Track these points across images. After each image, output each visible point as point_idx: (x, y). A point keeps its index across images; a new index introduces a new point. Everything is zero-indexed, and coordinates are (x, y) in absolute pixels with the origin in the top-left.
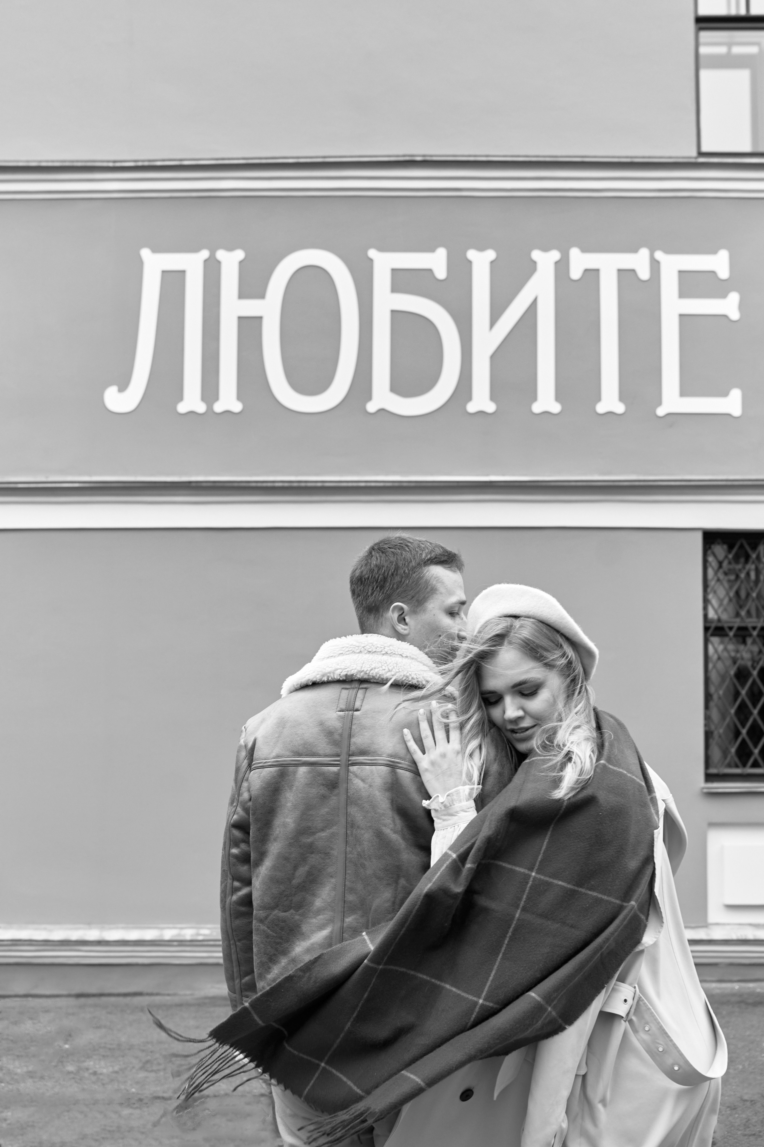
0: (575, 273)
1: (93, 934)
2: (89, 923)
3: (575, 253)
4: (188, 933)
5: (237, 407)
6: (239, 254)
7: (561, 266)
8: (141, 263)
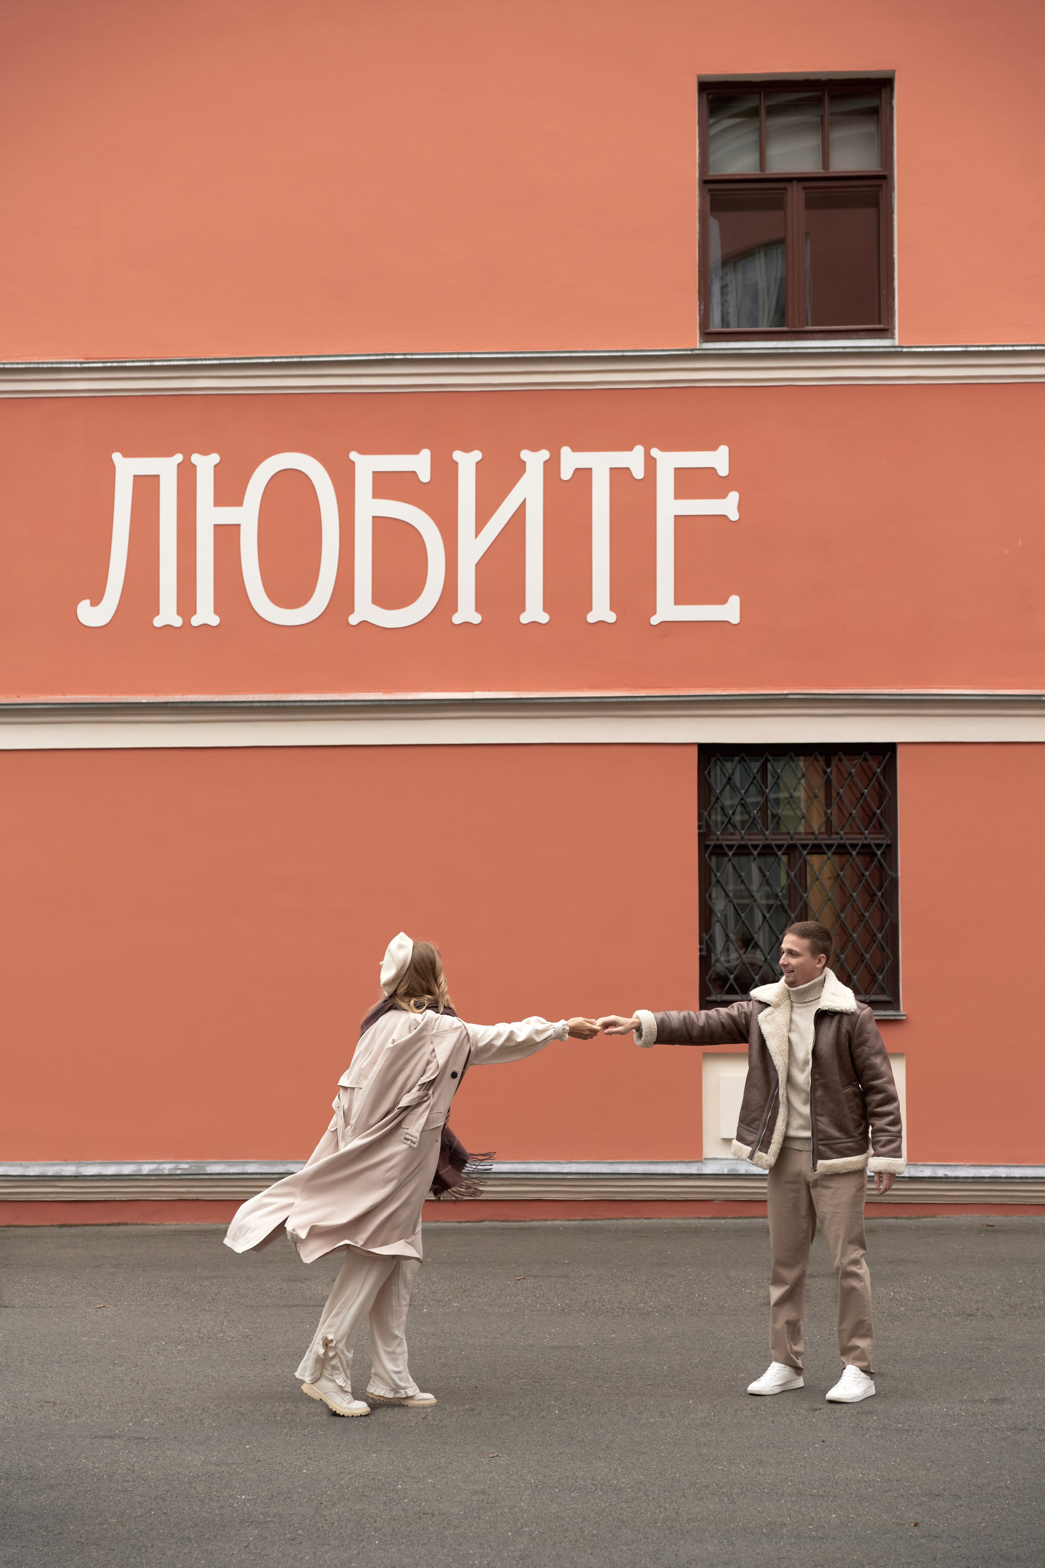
0: (566, 474)
1: (69, 1170)
2: (66, 1159)
3: (565, 451)
4: (167, 1168)
5: (214, 621)
6: (215, 458)
7: (552, 467)
8: (113, 467)
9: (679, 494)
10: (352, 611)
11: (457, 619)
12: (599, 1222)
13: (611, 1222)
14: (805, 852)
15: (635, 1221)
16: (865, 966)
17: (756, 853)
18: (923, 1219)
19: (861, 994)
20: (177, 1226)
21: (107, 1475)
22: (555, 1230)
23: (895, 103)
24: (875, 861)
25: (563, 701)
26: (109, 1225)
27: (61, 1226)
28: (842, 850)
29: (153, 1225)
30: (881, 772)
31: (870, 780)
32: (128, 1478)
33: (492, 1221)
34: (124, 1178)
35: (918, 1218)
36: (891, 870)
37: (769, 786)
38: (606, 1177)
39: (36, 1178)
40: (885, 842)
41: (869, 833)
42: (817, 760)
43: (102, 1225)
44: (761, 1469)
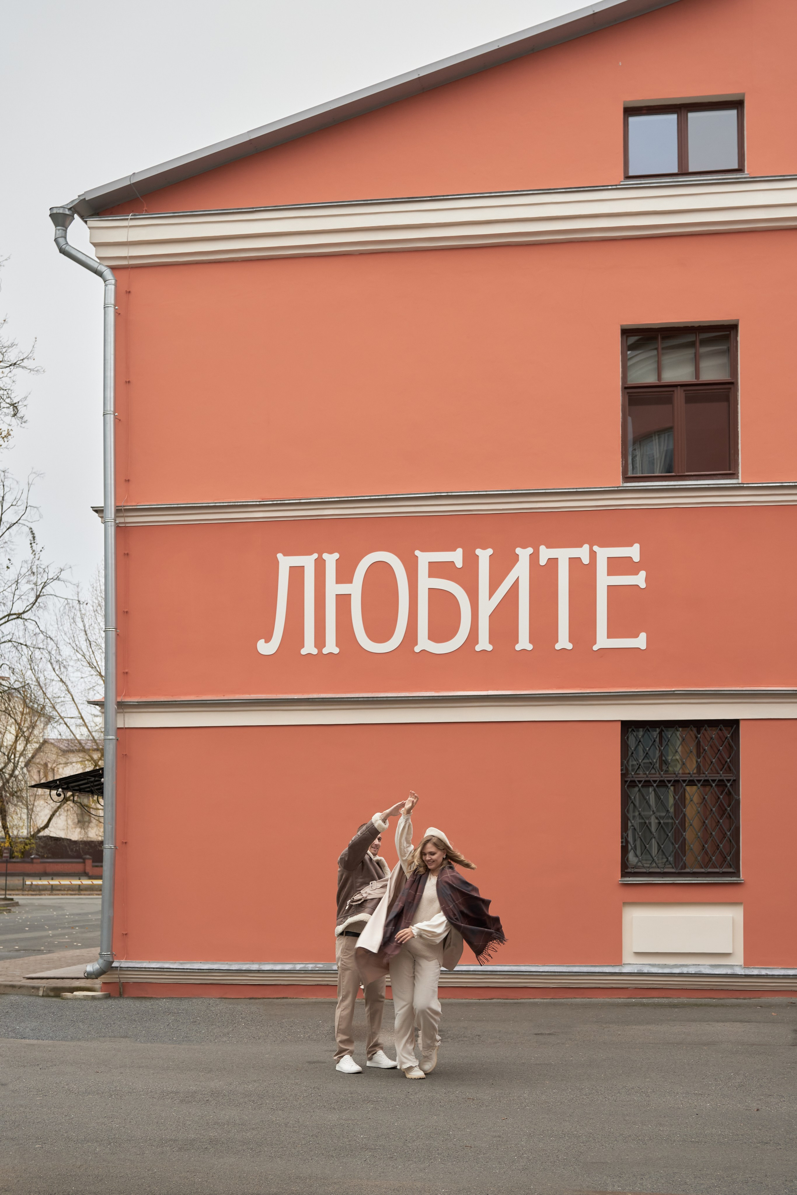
0: (543, 562)
1: (255, 967)
2: (253, 961)
3: (542, 548)
4: (310, 967)
5: (336, 651)
6: (336, 556)
7: (534, 558)
8: (277, 562)
9: (610, 573)
10: (416, 644)
11: (478, 648)
12: (561, 1000)
13: (568, 1000)
14: (684, 785)
15: (582, 1000)
16: (720, 852)
17: (655, 785)
18: (753, 999)
19: (717, 868)
20: (316, 1000)
21: (284, 1124)
22: (535, 1004)
23: (739, 339)
24: (726, 789)
25: (541, 696)
26: (277, 998)
27: (250, 998)
28: (706, 783)
29: (303, 999)
30: (730, 737)
31: (724, 742)
32: (296, 1126)
33: (498, 999)
34: (286, 972)
35: (750, 998)
36: (736, 795)
37: (664, 746)
38: (565, 974)
39: (236, 971)
40: (732, 778)
41: (723, 773)
42: (692, 730)
43: (274, 998)
44: (661, 1128)
